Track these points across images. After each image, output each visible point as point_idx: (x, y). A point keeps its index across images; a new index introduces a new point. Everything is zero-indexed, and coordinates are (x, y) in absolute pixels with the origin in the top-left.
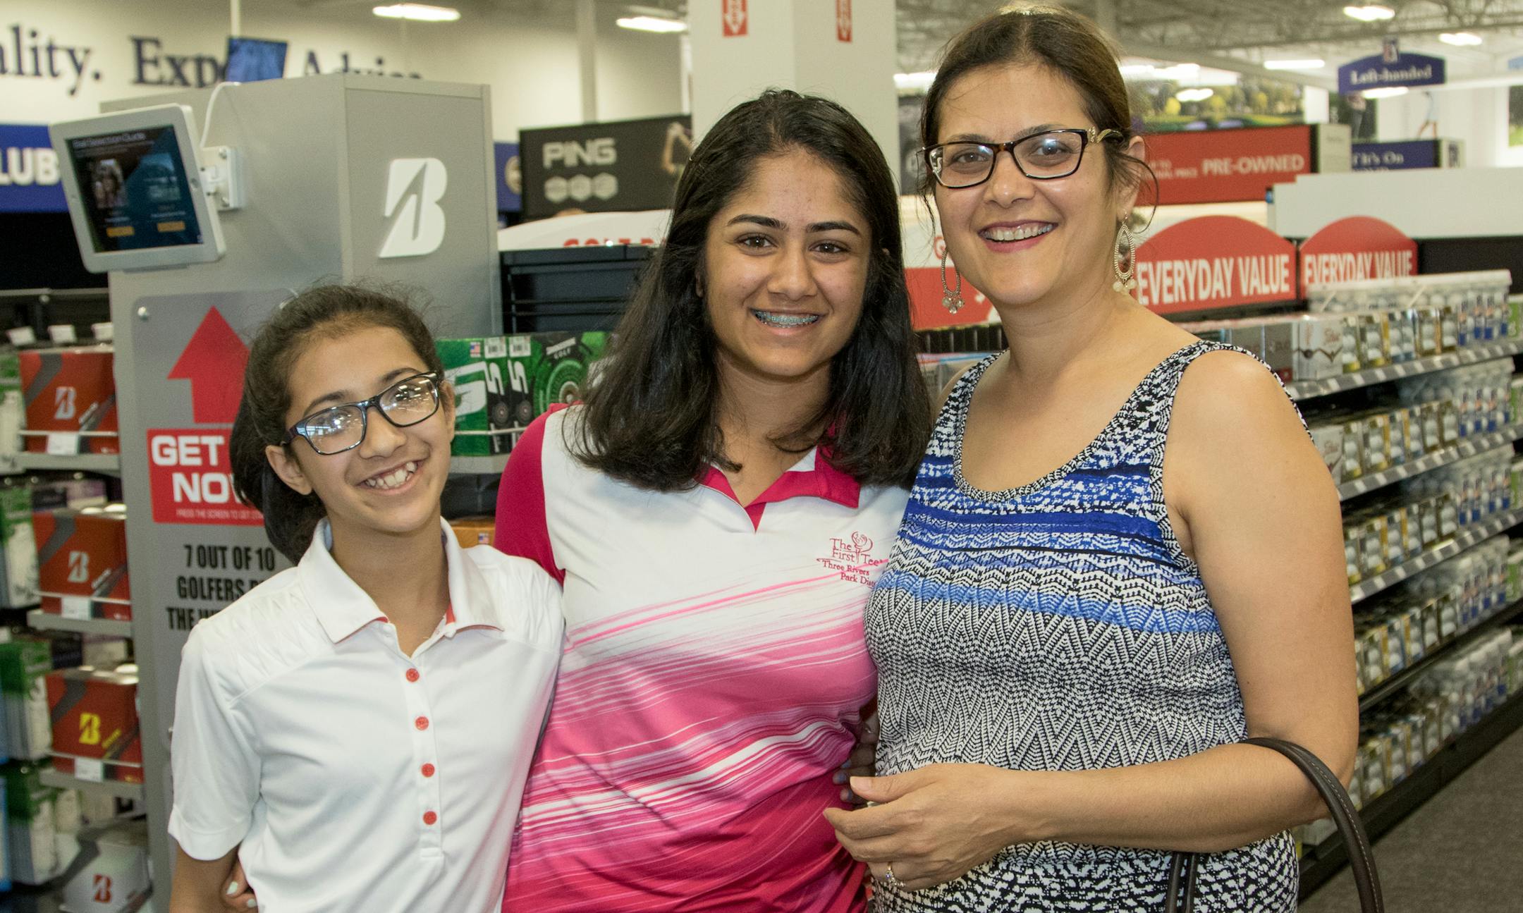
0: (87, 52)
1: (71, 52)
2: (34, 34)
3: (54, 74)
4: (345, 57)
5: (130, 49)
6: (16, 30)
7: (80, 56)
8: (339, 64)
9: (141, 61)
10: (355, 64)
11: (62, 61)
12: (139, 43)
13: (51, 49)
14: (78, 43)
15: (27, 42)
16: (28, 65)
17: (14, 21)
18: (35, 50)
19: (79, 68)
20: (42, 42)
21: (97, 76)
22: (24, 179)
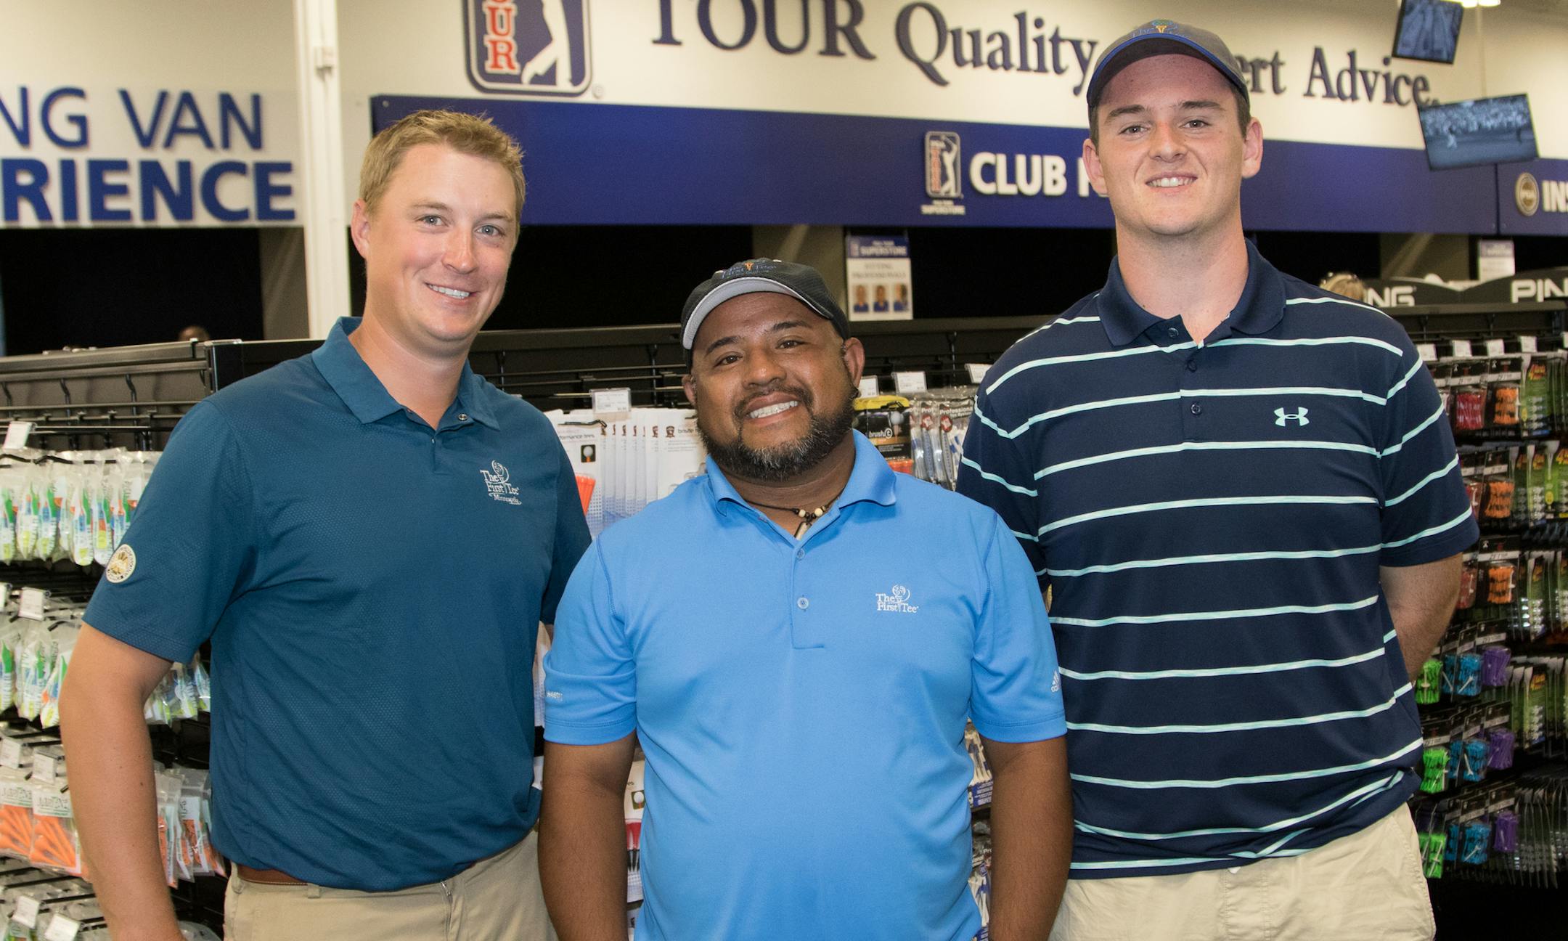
1: (1076, 44)
2: (1039, 23)
3: (1058, 70)
4: (1352, 55)
6: (1021, 18)
7: (1085, 50)
8: (1346, 63)
10: (1361, 64)
11: (1067, 52)
13: (1056, 40)
15: (1032, 32)
16: (1033, 61)
17: (1019, 7)
18: (1039, 41)
19: (1083, 65)
20: (1047, 32)
22: (1031, 190)
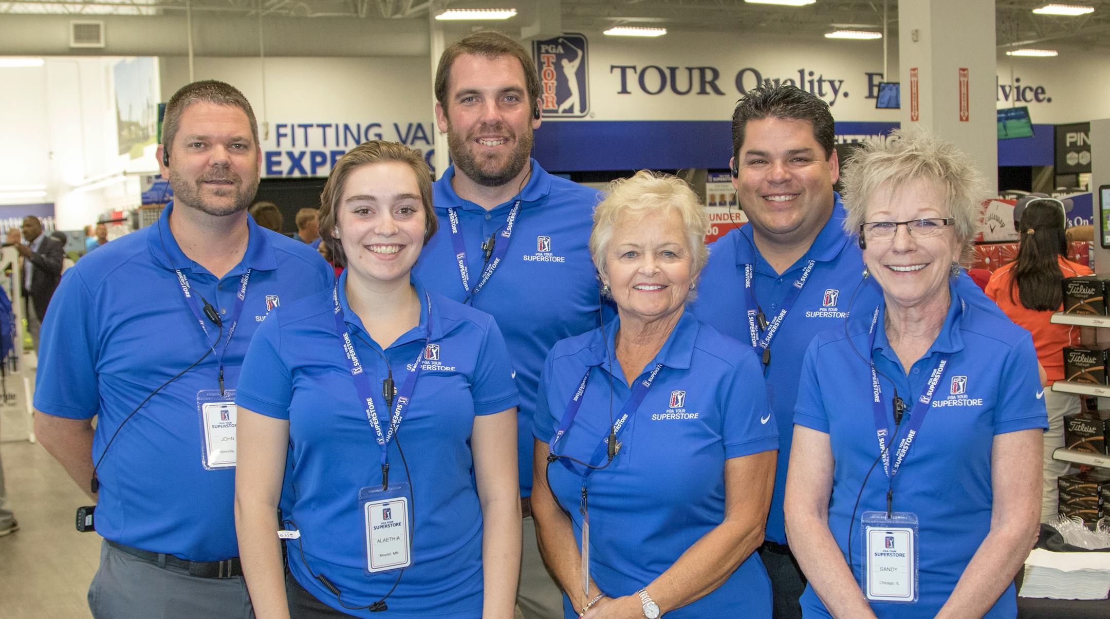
0: (841, 82)
1: (832, 83)
2: (811, 74)
5: (865, 79)
6: (802, 72)
7: (837, 84)
9: (871, 86)
11: (827, 86)
12: (870, 76)
13: (820, 81)
14: (836, 77)
15: (807, 78)
17: (800, 68)
18: (811, 82)
19: (836, 92)
20: (816, 78)
21: (846, 95)
